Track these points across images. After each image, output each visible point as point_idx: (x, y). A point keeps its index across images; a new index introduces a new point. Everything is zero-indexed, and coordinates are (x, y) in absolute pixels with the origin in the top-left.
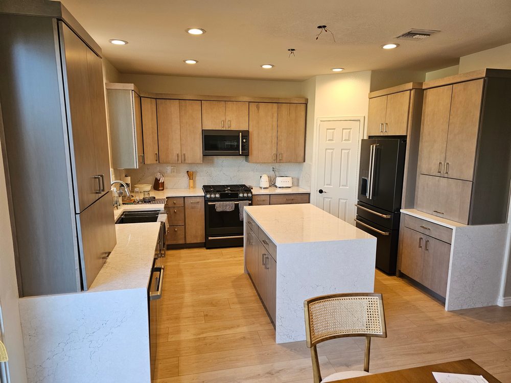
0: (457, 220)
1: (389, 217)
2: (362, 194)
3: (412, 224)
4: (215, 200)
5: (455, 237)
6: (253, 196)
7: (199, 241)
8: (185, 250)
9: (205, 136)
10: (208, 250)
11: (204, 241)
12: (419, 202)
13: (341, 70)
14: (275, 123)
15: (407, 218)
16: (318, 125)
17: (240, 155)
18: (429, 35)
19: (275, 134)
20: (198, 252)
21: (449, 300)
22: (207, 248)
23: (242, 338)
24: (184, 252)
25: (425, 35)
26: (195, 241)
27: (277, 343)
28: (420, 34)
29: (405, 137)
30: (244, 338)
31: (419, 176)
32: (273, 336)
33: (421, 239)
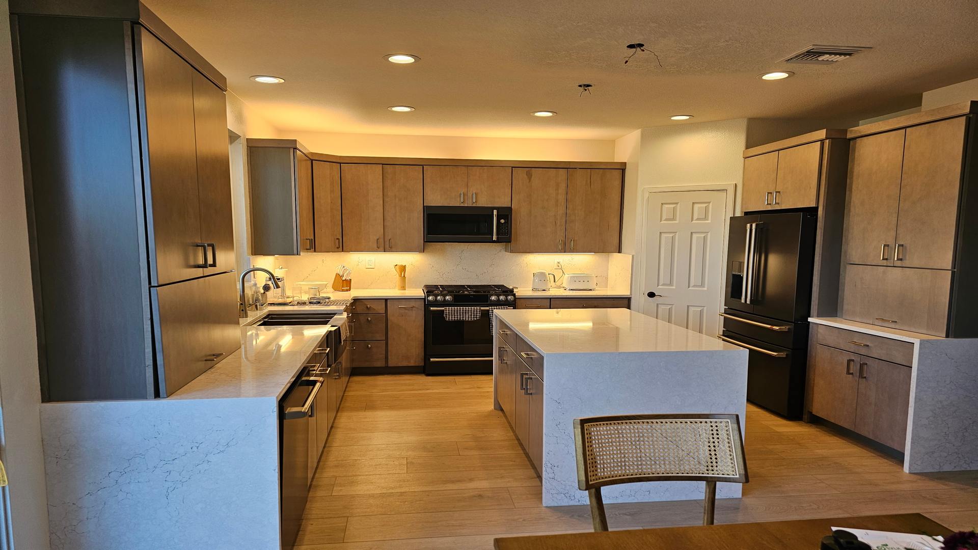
0: (924, 332)
1: (785, 328)
2: (732, 296)
3: (831, 340)
4: (445, 304)
5: (919, 355)
6: (517, 301)
7: (412, 364)
8: (386, 376)
9: (428, 215)
10: (430, 378)
11: (422, 364)
12: (845, 307)
13: (687, 117)
14: (562, 198)
15: (821, 330)
16: (646, 198)
17: (494, 242)
18: (850, 55)
19: (561, 211)
20: (409, 380)
21: (911, 455)
22: (428, 375)
23: (475, 496)
24: (382, 381)
25: (840, 54)
26: (405, 364)
27: (544, 505)
28: (830, 54)
29: (815, 209)
30: (480, 496)
31: (845, 268)
32: (538, 495)
33: (849, 361)
